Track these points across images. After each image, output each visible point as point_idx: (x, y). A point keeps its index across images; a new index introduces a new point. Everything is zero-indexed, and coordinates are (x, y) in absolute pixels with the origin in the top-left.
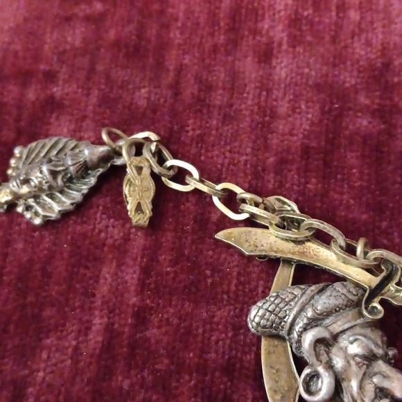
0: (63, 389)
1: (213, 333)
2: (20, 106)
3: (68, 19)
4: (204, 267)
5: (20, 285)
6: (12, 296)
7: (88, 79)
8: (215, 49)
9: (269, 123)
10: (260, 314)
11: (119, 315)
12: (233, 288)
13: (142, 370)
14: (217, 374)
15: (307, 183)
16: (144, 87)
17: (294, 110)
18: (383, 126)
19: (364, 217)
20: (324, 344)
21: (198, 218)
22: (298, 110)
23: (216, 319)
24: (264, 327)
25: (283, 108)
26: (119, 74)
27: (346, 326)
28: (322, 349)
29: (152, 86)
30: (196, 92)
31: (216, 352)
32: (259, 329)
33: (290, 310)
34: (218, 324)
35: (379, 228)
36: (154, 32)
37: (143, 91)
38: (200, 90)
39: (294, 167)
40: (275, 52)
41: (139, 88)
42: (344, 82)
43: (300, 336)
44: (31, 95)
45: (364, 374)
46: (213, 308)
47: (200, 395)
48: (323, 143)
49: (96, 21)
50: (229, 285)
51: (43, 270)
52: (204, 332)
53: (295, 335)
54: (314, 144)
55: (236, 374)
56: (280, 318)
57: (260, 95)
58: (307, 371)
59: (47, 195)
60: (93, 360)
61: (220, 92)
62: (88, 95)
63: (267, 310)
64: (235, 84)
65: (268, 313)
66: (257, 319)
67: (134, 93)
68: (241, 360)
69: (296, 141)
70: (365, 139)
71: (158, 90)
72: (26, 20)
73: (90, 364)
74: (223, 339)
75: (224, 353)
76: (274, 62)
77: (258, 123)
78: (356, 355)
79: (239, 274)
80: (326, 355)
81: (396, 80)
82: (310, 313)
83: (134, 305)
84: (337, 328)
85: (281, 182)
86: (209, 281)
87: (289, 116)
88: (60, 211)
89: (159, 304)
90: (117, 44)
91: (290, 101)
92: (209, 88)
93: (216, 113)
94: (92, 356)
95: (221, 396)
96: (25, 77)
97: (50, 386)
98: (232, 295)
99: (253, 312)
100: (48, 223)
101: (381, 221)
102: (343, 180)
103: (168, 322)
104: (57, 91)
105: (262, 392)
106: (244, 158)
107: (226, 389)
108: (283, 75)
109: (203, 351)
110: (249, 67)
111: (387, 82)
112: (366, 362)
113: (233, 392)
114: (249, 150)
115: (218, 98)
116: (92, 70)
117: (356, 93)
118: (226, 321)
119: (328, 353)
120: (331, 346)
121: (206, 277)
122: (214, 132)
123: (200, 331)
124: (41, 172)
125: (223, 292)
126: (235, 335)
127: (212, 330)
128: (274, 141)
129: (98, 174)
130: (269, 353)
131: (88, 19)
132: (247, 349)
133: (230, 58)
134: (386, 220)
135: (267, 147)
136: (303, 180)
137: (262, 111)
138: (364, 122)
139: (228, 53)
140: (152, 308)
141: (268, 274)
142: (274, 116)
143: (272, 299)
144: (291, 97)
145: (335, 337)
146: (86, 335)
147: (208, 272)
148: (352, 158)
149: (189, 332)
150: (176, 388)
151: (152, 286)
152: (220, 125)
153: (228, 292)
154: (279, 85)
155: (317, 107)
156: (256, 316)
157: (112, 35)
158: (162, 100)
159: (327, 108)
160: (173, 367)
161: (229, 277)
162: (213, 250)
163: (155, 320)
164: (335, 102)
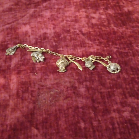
18: (41, 40)
21: (25, 50)
26: (14, 40)
27: (39, 54)
36: (17, 36)
37: (17, 41)
49: (11, 36)
58: (36, 58)
59: (12, 52)
64: (26, 39)
96: (5, 42)
100: (13, 54)
110: (28, 38)
112: (41, 56)
115: (25, 41)
119: (38, 56)
148: (39, 43)
156: (31, 55)
164: (37, 39)
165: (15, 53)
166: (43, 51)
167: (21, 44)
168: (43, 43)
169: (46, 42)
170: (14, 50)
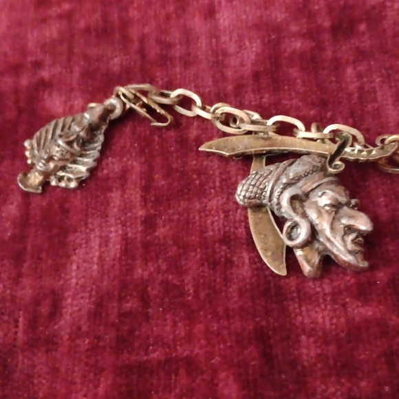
0: (94, 287)
1: (208, 218)
2: (16, 91)
3: (44, 20)
4: (190, 174)
5: (44, 223)
6: (39, 232)
7: (69, 60)
8: (168, 17)
9: (223, 61)
10: (245, 188)
11: (130, 226)
12: (218, 184)
13: (157, 261)
14: (217, 245)
15: (261, 98)
16: (116, 56)
17: (240, 47)
18: (314, 44)
19: (312, 112)
20: (298, 200)
21: (179, 139)
22: (244, 47)
23: (208, 208)
24: (249, 198)
25: (232, 48)
26: (93, 52)
27: (314, 186)
28: (297, 204)
29: (122, 54)
30: (158, 52)
31: (213, 230)
32: (246, 200)
33: (269, 182)
34: (210, 211)
35: (325, 118)
36: (116, 15)
37: (116, 60)
38: (161, 49)
39: (249, 89)
40: (217, 8)
41: (112, 58)
42: (276, 18)
43: (278, 199)
44: (24, 81)
45: (334, 219)
46: (204, 200)
47: (206, 264)
48: (269, 66)
49: (68, 16)
50: (214, 182)
51: (62, 207)
52: (201, 217)
53: (275, 200)
54: (262, 69)
55: (232, 243)
56: (261, 189)
57: (211, 42)
58: (288, 224)
59: (71, 163)
60: (115, 263)
61: (178, 46)
62: (71, 72)
63: (250, 185)
64: (188, 37)
65: (251, 187)
66: (243, 193)
67: (108, 63)
68: (234, 233)
69: (247, 70)
70: (302, 55)
71: (128, 57)
72: (9, 28)
73: (114, 265)
74: (217, 221)
75: (219, 229)
76: (217, 16)
77: (214, 62)
78: (326, 205)
79: (221, 173)
80: (301, 209)
81: (316, 7)
82: (284, 181)
83: (141, 216)
84: (307, 188)
85: (240, 102)
86: (197, 182)
87: (238, 52)
88: (87, 170)
89: (160, 211)
90: (87, 30)
91: (236, 42)
92: (170, 46)
93: (177, 62)
94: (114, 260)
95: (223, 260)
96: (16, 69)
97: (82, 286)
98: (217, 189)
99: (239, 189)
101: (326, 113)
102: (289, 89)
103: (170, 220)
104: (45, 74)
105: (256, 253)
106: (207, 90)
107: (226, 255)
108: (227, 23)
109: (202, 232)
110: (197, 23)
111: (310, 11)
112: (334, 209)
113: (232, 256)
114: (210, 83)
115: (177, 52)
116: (71, 53)
117: (287, 24)
118: (217, 207)
119: (303, 207)
120: (304, 201)
121: (194, 180)
122: (179, 76)
123: (197, 218)
124: (59, 146)
125: (211, 188)
126: (226, 216)
127: (206, 216)
128: (229, 73)
129: (103, 131)
130: (256, 224)
131: (60, 17)
132: (237, 225)
133: (182, 21)
134: (329, 111)
135: (224, 78)
136: (258, 97)
137: (215, 53)
138: (298, 44)
139: (179, 17)
140: (155, 215)
141: (243, 170)
142: (225, 54)
143: (253, 176)
144: (237, 38)
145: (307, 195)
146: (106, 246)
147: (195, 176)
148: (294, 72)
149: (187, 221)
150: (185, 264)
151: (153, 199)
152: (183, 70)
153: (214, 188)
154: (225, 31)
155: (259, 41)
156: (242, 193)
157: (82, 24)
158: (133, 63)
159: (266, 41)
160: (181, 251)
161: (213, 177)
162: (196, 160)
163: (160, 222)
164: (272, 34)
165: (92, 171)
166: (352, 152)
167: (145, 86)
168: (337, 66)
169: (361, 55)
170: (85, 143)
